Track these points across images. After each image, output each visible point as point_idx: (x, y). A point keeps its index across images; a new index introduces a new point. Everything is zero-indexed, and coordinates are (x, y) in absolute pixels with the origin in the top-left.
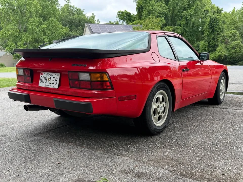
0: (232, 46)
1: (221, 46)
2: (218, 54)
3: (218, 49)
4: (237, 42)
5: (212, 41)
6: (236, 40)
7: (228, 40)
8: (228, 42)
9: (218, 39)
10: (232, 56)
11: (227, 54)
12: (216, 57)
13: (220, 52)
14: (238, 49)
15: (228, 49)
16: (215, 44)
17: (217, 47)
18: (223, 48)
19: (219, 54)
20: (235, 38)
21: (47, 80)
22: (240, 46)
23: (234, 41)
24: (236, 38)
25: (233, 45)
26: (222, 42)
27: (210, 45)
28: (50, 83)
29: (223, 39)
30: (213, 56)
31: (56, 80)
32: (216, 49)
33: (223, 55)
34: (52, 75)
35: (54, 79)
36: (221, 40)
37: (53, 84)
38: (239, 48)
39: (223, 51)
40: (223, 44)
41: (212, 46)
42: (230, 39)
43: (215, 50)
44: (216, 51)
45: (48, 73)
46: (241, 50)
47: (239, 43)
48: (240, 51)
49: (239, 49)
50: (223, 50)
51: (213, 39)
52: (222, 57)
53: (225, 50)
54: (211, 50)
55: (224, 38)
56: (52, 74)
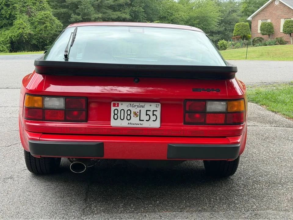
0: (39, 19)
1: (20, 17)
2: (18, 33)
3: (17, 22)
4: (45, 13)
5: (5, 8)
6: (43, 9)
7: (30, 8)
8: (32, 12)
9: (15, 5)
10: (40, 35)
11: (32, 33)
12: (15, 37)
13: (20, 28)
14: (48, 24)
15: (32, 24)
16: (10, 14)
17: (14, 19)
18: (24, 22)
19: (20, 31)
20: (41, 5)
21: (132, 115)
22: (51, 20)
23: (41, 10)
24: (43, 7)
25: (41, 17)
26: (22, 12)
27: (3, 14)
28: (140, 120)
29: (24, 7)
30: (10, 35)
31: (153, 115)
32: (13, 23)
33: (26, 33)
34: (143, 107)
35: (150, 113)
36: (20, 7)
37: (147, 120)
38: (50, 22)
39: (25, 27)
40: (23, 14)
41: (5, 17)
42: (34, 7)
43: (11, 24)
44: (14, 27)
45: (132, 103)
46: (52, 25)
47: (49, 14)
48: (51, 27)
49: (50, 25)
50: (25, 24)
51: (6, 4)
52: (26, 37)
53: (29, 26)
54: (5, 23)
55: (24, 5)
56: (142, 104)
